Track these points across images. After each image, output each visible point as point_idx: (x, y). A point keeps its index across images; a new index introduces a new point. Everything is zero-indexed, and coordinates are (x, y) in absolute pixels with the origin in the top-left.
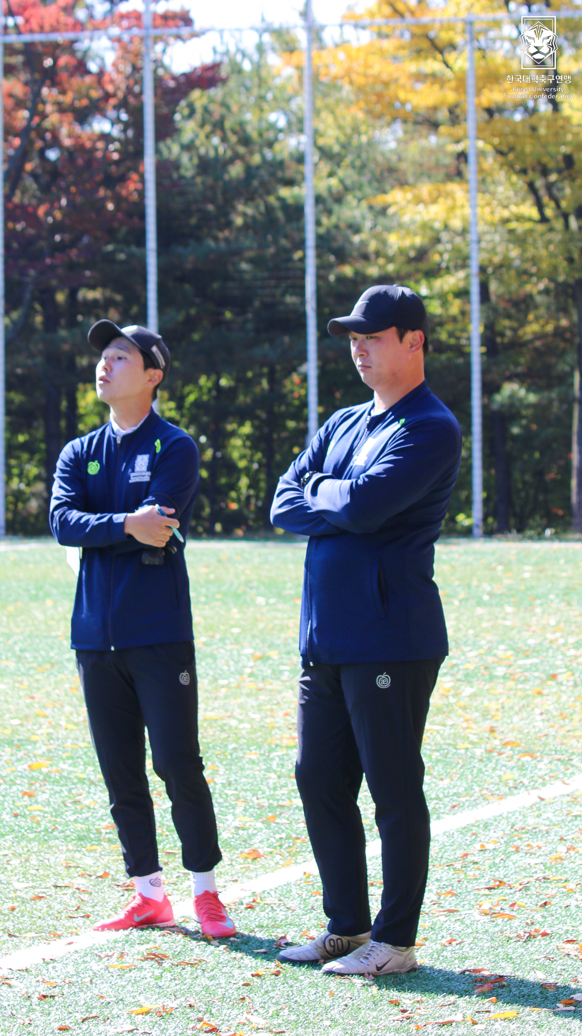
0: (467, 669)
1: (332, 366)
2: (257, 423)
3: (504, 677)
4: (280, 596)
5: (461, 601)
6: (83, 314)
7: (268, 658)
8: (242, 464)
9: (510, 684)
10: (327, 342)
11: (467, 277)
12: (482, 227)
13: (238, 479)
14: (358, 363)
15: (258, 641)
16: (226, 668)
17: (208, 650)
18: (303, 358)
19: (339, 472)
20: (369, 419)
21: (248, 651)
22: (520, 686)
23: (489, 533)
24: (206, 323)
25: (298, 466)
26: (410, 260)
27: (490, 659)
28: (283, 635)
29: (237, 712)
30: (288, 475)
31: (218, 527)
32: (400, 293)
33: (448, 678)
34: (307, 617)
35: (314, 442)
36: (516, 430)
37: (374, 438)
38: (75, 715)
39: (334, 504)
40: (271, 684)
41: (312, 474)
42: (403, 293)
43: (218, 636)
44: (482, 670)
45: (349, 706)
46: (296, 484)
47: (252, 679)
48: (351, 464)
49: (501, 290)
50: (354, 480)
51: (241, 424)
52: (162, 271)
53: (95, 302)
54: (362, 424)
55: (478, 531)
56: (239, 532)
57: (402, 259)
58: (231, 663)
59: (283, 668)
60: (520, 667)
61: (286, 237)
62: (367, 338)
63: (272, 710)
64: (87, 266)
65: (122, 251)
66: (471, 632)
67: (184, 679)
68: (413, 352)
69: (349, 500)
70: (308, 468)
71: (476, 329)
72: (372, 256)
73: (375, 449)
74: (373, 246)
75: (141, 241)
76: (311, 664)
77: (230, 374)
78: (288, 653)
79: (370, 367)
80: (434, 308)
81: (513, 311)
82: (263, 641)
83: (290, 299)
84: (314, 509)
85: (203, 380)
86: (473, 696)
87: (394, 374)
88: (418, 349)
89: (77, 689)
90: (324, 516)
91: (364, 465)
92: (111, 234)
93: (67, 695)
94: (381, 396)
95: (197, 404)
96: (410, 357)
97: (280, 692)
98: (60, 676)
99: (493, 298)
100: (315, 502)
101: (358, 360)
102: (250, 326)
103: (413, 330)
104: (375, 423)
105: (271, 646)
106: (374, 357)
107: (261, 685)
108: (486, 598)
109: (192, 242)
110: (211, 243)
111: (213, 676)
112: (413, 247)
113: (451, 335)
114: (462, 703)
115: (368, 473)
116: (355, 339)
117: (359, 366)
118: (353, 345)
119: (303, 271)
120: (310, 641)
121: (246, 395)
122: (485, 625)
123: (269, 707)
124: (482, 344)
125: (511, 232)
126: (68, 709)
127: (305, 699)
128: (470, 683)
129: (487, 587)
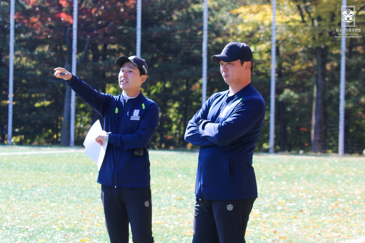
0: (265, 207)
1: (212, 80)
2: (180, 103)
3: (281, 210)
4: (188, 174)
5: (264, 179)
6: (109, 55)
7: (182, 199)
8: (174, 120)
9: (283, 213)
10: (211, 69)
11: (271, 45)
12: (277, 24)
13: (172, 126)
14: (223, 74)
15: (178, 192)
16: (164, 203)
17: (157, 195)
18: (201, 76)
19: (214, 119)
20: (227, 98)
21: (174, 196)
22: (287, 214)
23: (276, 152)
24: (160, 60)
25: (197, 116)
26: (247, 37)
27: (275, 203)
28: (189, 190)
29: (168, 221)
30: (192, 120)
31: (163, 146)
32: (242, 46)
33: (257, 210)
34: (199, 180)
35: (204, 107)
36: (289, 109)
37: (229, 106)
38: (101, 220)
39: (212, 133)
40: (183, 210)
41: (203, 120)
42: (243, 46)
43: (161, 190)
44: (272, 207)
45: (215, 217)
46: (196, 124)
47: (175, 208)
48: (219, 117)
49: (285, 50)
50: (220, 124)
51: (174, 103)
52: (143, 38)
53: (114, 50)
54: (224, 100)
55: (272, 150)
56: (172, 148)
57: (243, 36)
58: (167, 201)
59: (188, 203)
60: (288, 206)
61: (195, 25)
62: (228, 64)
63: (183, 221)
64: (111, 35)
65: (126, 29)
66: (267, 191)
67: (147, 204)
68: (247, 70)
69: (218, 132)
70: (201, 118)
71: (274, 66)
72: (231, 35)
73: (229, 111)
74: (232, 31)
75: (134, 24)
76: (200, 200)
77: (170, 81)
78: (191, 198)
79: (228, 76)
80: (256, 57)
81: (289, 59)
82: (180, 192)
83: (196, 52)
84: (203, 135)
85: (159, 84)
86: (267, 218)
87: (238, 79)
88: (249, 69)
89: (102, 210)
90: (207, 138)
91: (224, 117)
92: (122, 22)
93: (97, 211)
94: (232, 88)
95: (156, 94)
96: (245, 72)
97: (186, 213)
98: (95, 204)
99: (281, 53)
100: (203, 132)
101: (224, 73)
102: (179, 62)
103: (247, 61)
104: (229, 100)
105: (184, 194)
106: (230, 72)
107: (179, 210)
108: (274, 178)
109: (156, 26)
110: (163, 27)
111: (159, 206)
112: (248, 31)
113: (263, 68)
114: (263, 220)
115: (226, 121)
116: (222, 64)
117: (224, 75)
118: (222, 67)
119: (202, 40)
120: (200, 190)
121: (176, 91)
122: (273, 189)
123: (182, 219)
124: (276, 73)
125: (290, 26)
126: (98, 217)
127: (197, 214)
128: (266, 212)
129: (275, 173)
